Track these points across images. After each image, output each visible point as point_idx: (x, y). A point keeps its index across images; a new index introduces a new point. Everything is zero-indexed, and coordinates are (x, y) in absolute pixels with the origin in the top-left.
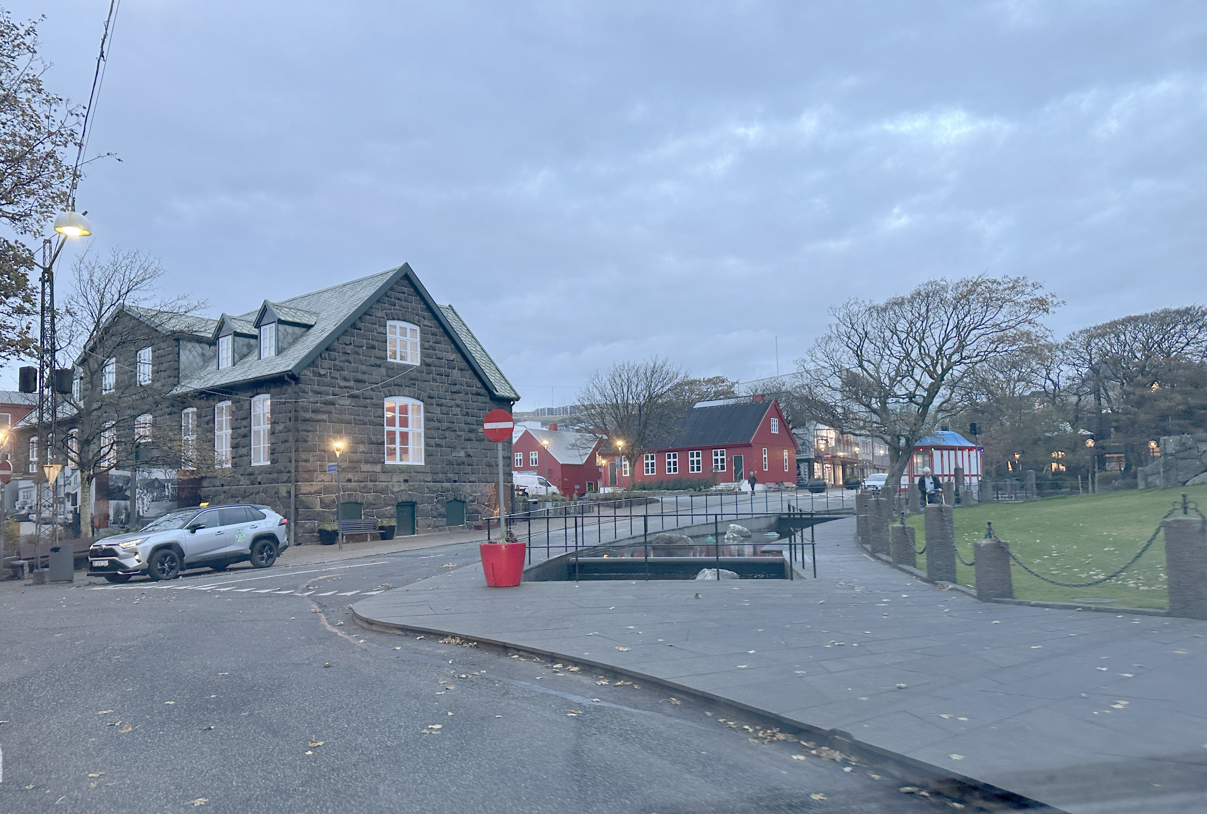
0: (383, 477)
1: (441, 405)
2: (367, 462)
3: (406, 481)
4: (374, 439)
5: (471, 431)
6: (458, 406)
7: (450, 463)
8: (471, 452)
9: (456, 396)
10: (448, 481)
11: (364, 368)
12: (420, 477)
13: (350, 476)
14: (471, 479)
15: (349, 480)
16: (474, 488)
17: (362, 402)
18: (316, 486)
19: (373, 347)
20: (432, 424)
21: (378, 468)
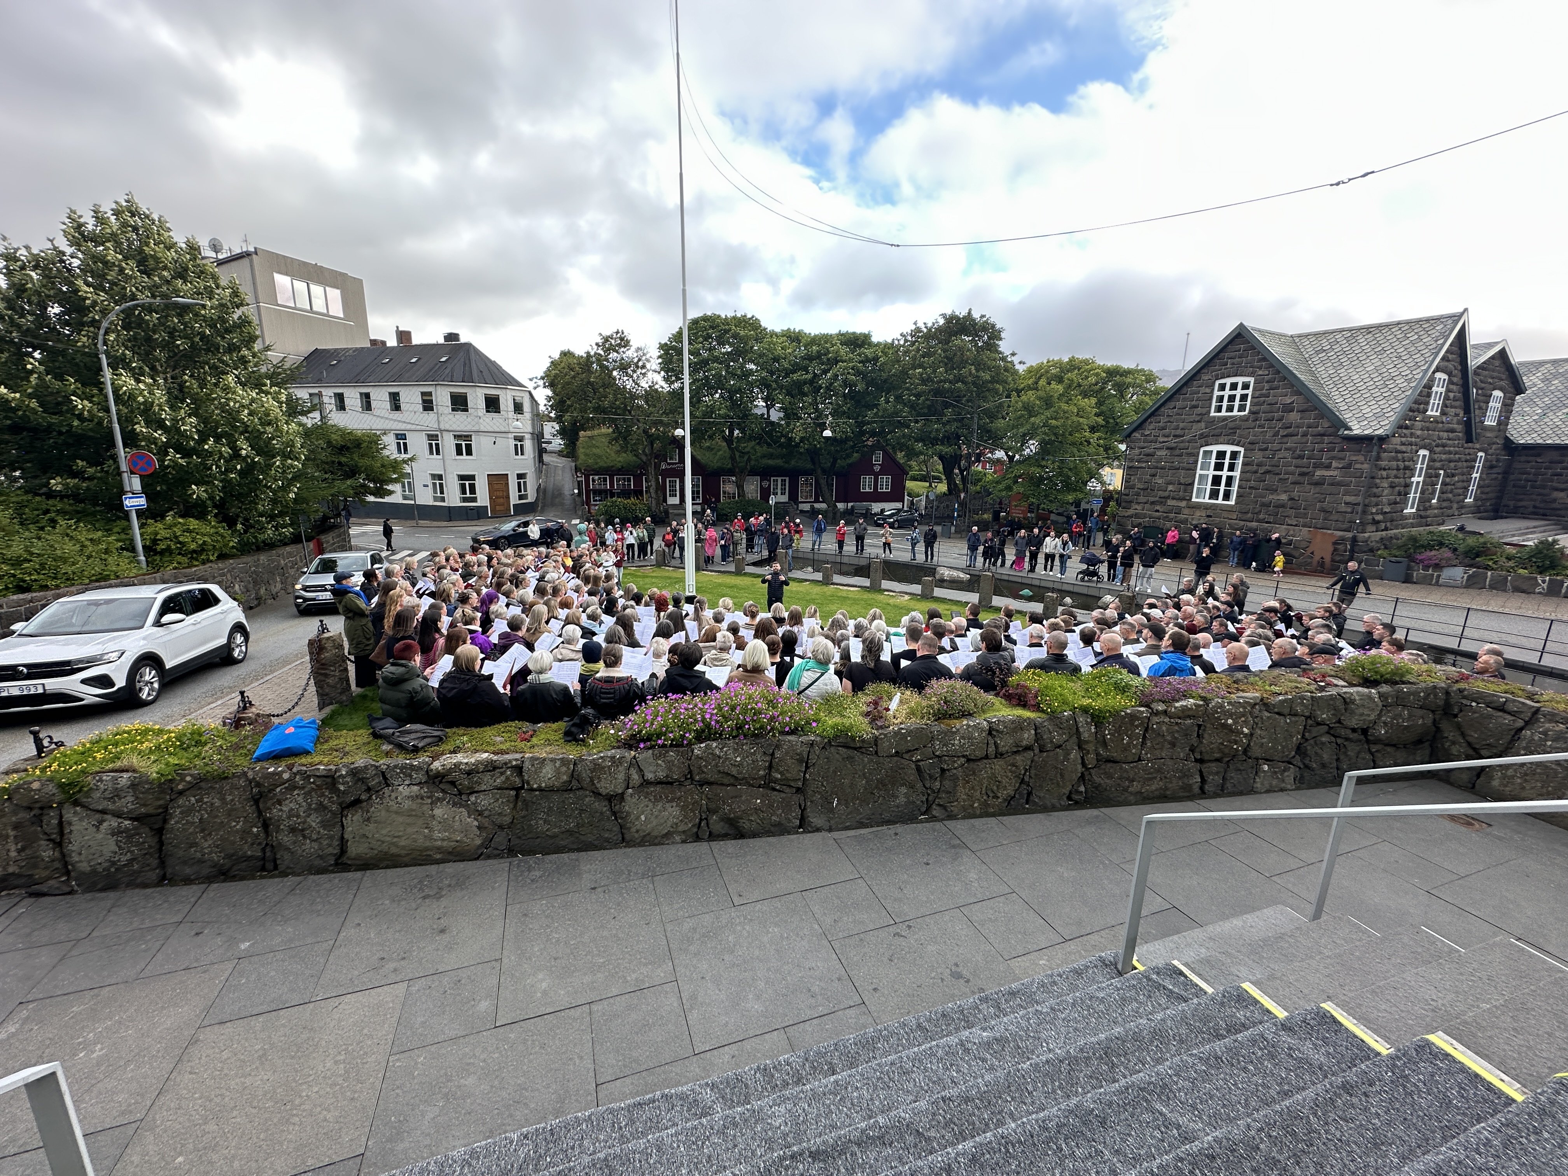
0: (1186, 511)
1: (1266, 449)
2: (1173, 499)
3: (1208, 516)
4: (1182, 481)
5: (1302, 474)
6: (1286, 449)
7: (1263, 505)
8: (1295, 494)
9: (1285, 440)
10: (1258, 521)
11: (1182, 425)
12: (1225, 514)
13: (1158, 508)
14: (1290, 522)
15: (1157, 511)
16: (1291, 532)
17: (1177, 452)
18: (1131, 512)
19: (1196, 407)
20: (1249, 468)
21: (1183, 504)
